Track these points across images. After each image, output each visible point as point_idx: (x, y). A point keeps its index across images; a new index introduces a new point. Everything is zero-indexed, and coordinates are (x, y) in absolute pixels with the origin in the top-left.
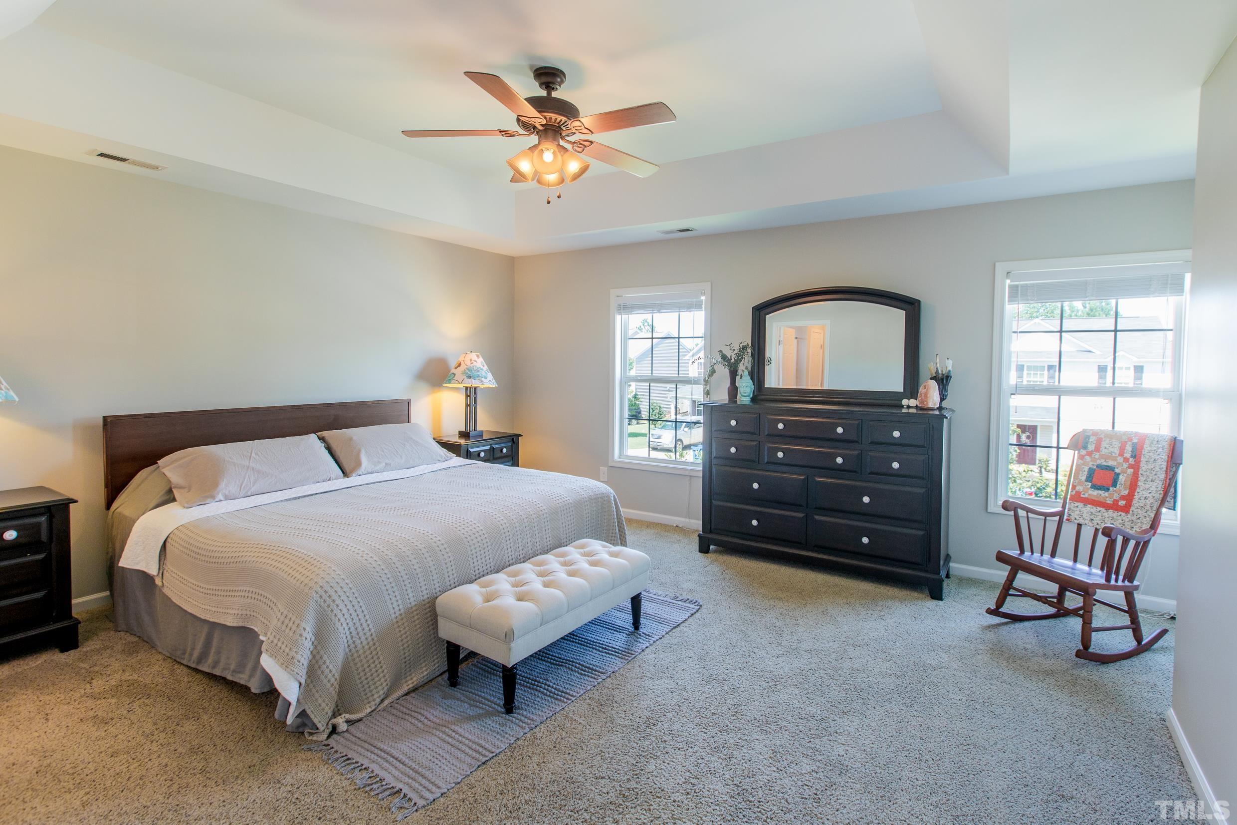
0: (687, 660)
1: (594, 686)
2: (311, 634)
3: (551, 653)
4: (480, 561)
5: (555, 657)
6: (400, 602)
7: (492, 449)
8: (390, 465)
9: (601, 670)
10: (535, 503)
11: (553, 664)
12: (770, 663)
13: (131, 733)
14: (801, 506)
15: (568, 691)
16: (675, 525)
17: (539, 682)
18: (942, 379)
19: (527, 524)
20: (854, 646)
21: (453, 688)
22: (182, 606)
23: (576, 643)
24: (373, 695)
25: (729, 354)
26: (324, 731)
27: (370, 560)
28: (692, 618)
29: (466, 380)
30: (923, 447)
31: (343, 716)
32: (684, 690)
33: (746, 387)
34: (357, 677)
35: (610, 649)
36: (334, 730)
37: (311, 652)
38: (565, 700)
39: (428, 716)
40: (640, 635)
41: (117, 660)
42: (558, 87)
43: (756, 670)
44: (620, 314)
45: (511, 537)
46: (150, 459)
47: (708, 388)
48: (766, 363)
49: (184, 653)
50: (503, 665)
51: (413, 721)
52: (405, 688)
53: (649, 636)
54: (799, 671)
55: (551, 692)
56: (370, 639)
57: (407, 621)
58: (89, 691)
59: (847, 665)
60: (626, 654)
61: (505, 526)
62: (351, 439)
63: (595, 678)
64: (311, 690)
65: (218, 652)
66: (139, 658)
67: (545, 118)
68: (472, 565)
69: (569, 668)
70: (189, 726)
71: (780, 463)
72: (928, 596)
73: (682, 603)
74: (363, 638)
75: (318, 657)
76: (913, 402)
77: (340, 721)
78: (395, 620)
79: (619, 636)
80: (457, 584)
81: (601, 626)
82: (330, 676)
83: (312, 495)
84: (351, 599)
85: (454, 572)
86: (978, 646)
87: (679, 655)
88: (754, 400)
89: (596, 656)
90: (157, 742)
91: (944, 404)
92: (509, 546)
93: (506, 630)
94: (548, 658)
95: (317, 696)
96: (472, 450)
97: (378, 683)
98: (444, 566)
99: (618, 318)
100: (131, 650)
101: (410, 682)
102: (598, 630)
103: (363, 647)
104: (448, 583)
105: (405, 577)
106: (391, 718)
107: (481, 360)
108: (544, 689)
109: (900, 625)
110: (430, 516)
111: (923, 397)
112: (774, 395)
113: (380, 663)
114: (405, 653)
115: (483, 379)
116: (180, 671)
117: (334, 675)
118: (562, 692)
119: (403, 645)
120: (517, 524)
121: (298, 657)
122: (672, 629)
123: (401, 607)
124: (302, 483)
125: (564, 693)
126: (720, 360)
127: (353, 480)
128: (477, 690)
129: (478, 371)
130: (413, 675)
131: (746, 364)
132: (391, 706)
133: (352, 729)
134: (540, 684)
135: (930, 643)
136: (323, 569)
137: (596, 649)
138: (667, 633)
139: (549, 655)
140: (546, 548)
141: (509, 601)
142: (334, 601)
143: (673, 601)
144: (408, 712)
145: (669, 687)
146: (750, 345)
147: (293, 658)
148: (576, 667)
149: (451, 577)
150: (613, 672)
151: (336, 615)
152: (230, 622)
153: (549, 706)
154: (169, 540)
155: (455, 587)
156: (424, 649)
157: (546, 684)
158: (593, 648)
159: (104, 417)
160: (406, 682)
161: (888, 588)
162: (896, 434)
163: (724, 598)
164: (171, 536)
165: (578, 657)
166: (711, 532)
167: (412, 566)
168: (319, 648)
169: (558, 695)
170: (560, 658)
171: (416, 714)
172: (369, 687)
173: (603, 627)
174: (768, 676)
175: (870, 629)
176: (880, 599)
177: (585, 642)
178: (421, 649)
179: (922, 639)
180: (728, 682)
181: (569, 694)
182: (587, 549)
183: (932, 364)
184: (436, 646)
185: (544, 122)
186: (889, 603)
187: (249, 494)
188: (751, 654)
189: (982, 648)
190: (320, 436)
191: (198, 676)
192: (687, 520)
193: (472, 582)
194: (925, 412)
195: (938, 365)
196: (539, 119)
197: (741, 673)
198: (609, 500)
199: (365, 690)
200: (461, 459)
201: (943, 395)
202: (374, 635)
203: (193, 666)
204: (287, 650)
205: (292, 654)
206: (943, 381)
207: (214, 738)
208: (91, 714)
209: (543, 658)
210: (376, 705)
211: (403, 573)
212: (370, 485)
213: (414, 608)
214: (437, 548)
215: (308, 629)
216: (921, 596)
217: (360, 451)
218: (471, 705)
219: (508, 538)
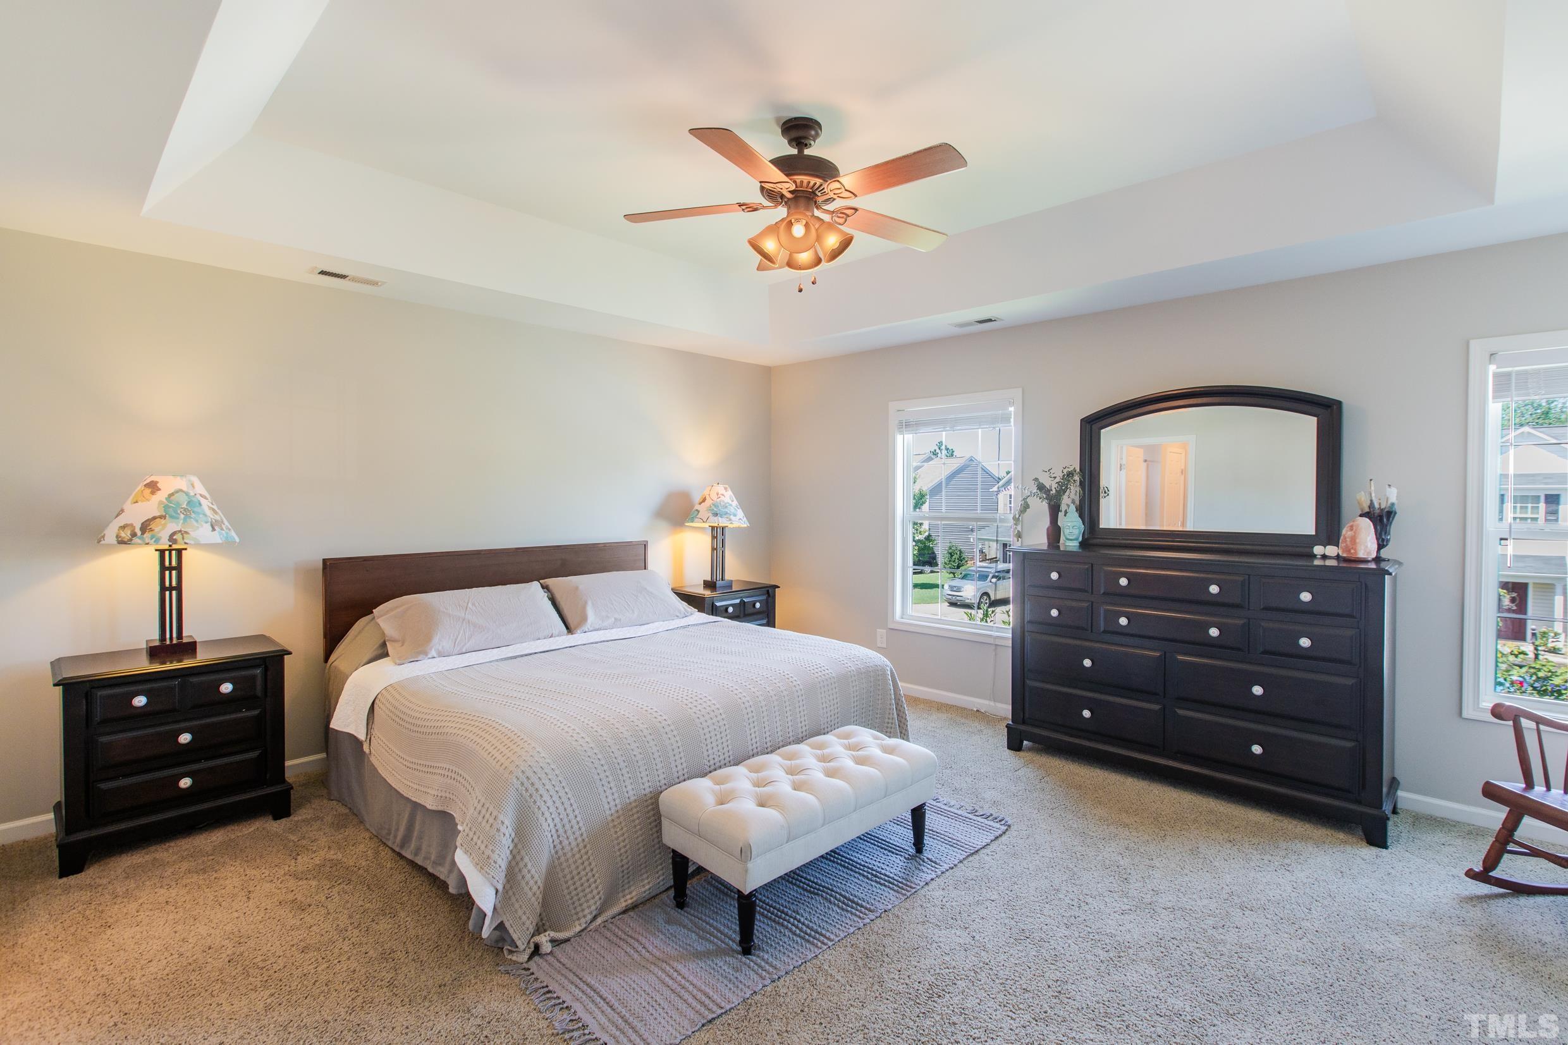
0: (988, 903)
1: (859, 929)
2: (510, 829)
3: (805, 875)
4: (715, 749)
5: (810, 880)
6: (616, 795)
7: (743, 603)
8: (620, 620)
9: (868, 906)
10: (787, 676)
11: (806, 890)
12: (1110, 922)
13: (325, 926)
14: (1155, 694)
15: (824, 932)
16: (975, 709)
17: (787, 914)
18: (1381, 517)
19: (776, 703)
20: (1242, 908)
21: (680, 910)
22: (387, 779)
23: (838, 864)
24: (583, 910)
25: (1048, 482)
26: (525, 950)
27: (581, 741)
28: (996, 842)
29: (712, 518)
30: (1351, 616)
31: (547, 933)
32: (982, 948)
33: (1072, 528)
34: (565, 886)
35: (882, 876)
36: (537, 950)
37: (511, 851)
38: (819, 944)
39: (647, 945)
40: (924, 861)
41: (324, 834)
42: (812, 143)
43: (1089, 930)
44: (901, 433)
45: (755, 718)
46: (365, 607)
47: (1019, 528)
48: (1101, 495)
49: (389, 834)
50: (739, 891)
51: (628, 949)
52: (622, 904)
53: (935, 863)
54: (1155, 939)
55: (801, 930)
56: (580, 839)
57: (625, 820)
58: (293, 868)
59: (1231, 937)
60: (903, 886)
61: (747, 704)
62: (577, 588)
63: (860, 917)
64: (510, 898)
65: (420, 838)
66: (346, 834)
67: (795, 182)
68: (706, 753)
69: (826, 899)
70: (384, 924)
71: (1121, 632)
72: (1362, 839)
73: (983, 820)
74: (572, 838)
75: (518, 858)
76: (1331, 550)
77: (544, 939)
78: (610, 818)
79: (895, 859)
80: (686, 776)
81: (872, 844)
82: (532, 883)
83: (531, 654)
84: (557, 789)
85: (683, 760)
86: (1454, 929)
87: (976, 895)
88: (1084, 544)
89: (864, 885)
90: (349, 940)
91: (1384, 553)
92: (753, 730)
93: (741, 845)
94: (801, 881)
95: (517, 906)
96: (718, 604)
97: (589, 896)
98: (671, 753)
99: (899, 438)
100: (340, 824)
101: (628, 897)
102: (867, 849)
103: (572, 849)
104: (676, 775)
105: (623, 765)
106: (603, 942)
107: (730, 493)
108: (793, 925)
109: (1316, 883)
110: (656, 688)
111: (1348, 543)
112: (1112, 539)
113: (592, 870)
114: (622, 860)
115: (732, 517)
116: (385, 854)
117: (536, 882)
118: (816, 932)
119: (620, 850)
120: (763, 703)
121: (495, 857)
122: (968, 856)
123: (617, 801)
124: (522, 639)
125: (818, 933)
126: (1035, 491)
127: (578, 638)
128: (709, 917)
129: (726, 507)
130: (632, 888)
131: (1072, 496)
132: (605, 926)
133: (557, 950)
134: (787, 918)
135: (1369, 916)
136: (526, 749)
137: (864, 876)
138: (961, 862)
139: (802, 877)
140: (800, 736)
141: (747, 806)
142: (537, 790)
143: (970, 816)
144: (623, 936)
145: (961, 941)
146: (1078, 470)
147: (488, 857)
148: (835, 898)
149: (680, 767)
150: (885, 911)
151: (539, 808)
152: (430, 804)
153: (798, 950)
154: (377, 701)
155: (684, 780)
156: (645, 857)
157: (795, 919)
158: (860, 874)
159: (324, 560)
160: (624, 896)
161: (1295, 822)
162: (1306, 597)
163: (1042, 817)
164: (379, 696)
165: (839, 885)
166: (1024, 722)
167: (631, 752)
168: (520, 846)
169: (810, 935)
170: (816, 884)
171: (633, 941)
172: (579, 900)
173: (875, 845)
174: (1107, 941)
175: (1268, 884)
176: (1283, 838)
177: (849, 864)
178: (642, 855)
179: (1356, 908)
180: (1047, 944)
181: (825, 936)
182: (853, 740)
183: (1363, 493)
184: (660, 853)
185: (793, 187)
186: (1298, 846)
187: (464, 651)
188: (1082, 904)
189: (1460, 932)
190: (544, 585)
191: (401, 862)
192: (992, 703)
193: (704, 775)
194: (1353, 565)
195: (1373, 495)
196: (786, 185)
197: (1067, 933)
198: (884, 674)
199: (573, 903)
200: (704, 615)
201: (1383, 540)
202: (585, 835)
203: (397, 849)
204: (483, 847)
205: (488, 852)
206: (1382, 519)
207: (407, 943)
208: (290, 896)
209: (794, 881)
210: (586, 922)
211: (620, 760)
212: (594, 645)
213: (634, 804)
214: (662, 730)
215: (507, 822)
216: (1350, 838)
217: (586, 603)
218: (700, 937)
219: (751, 720)
